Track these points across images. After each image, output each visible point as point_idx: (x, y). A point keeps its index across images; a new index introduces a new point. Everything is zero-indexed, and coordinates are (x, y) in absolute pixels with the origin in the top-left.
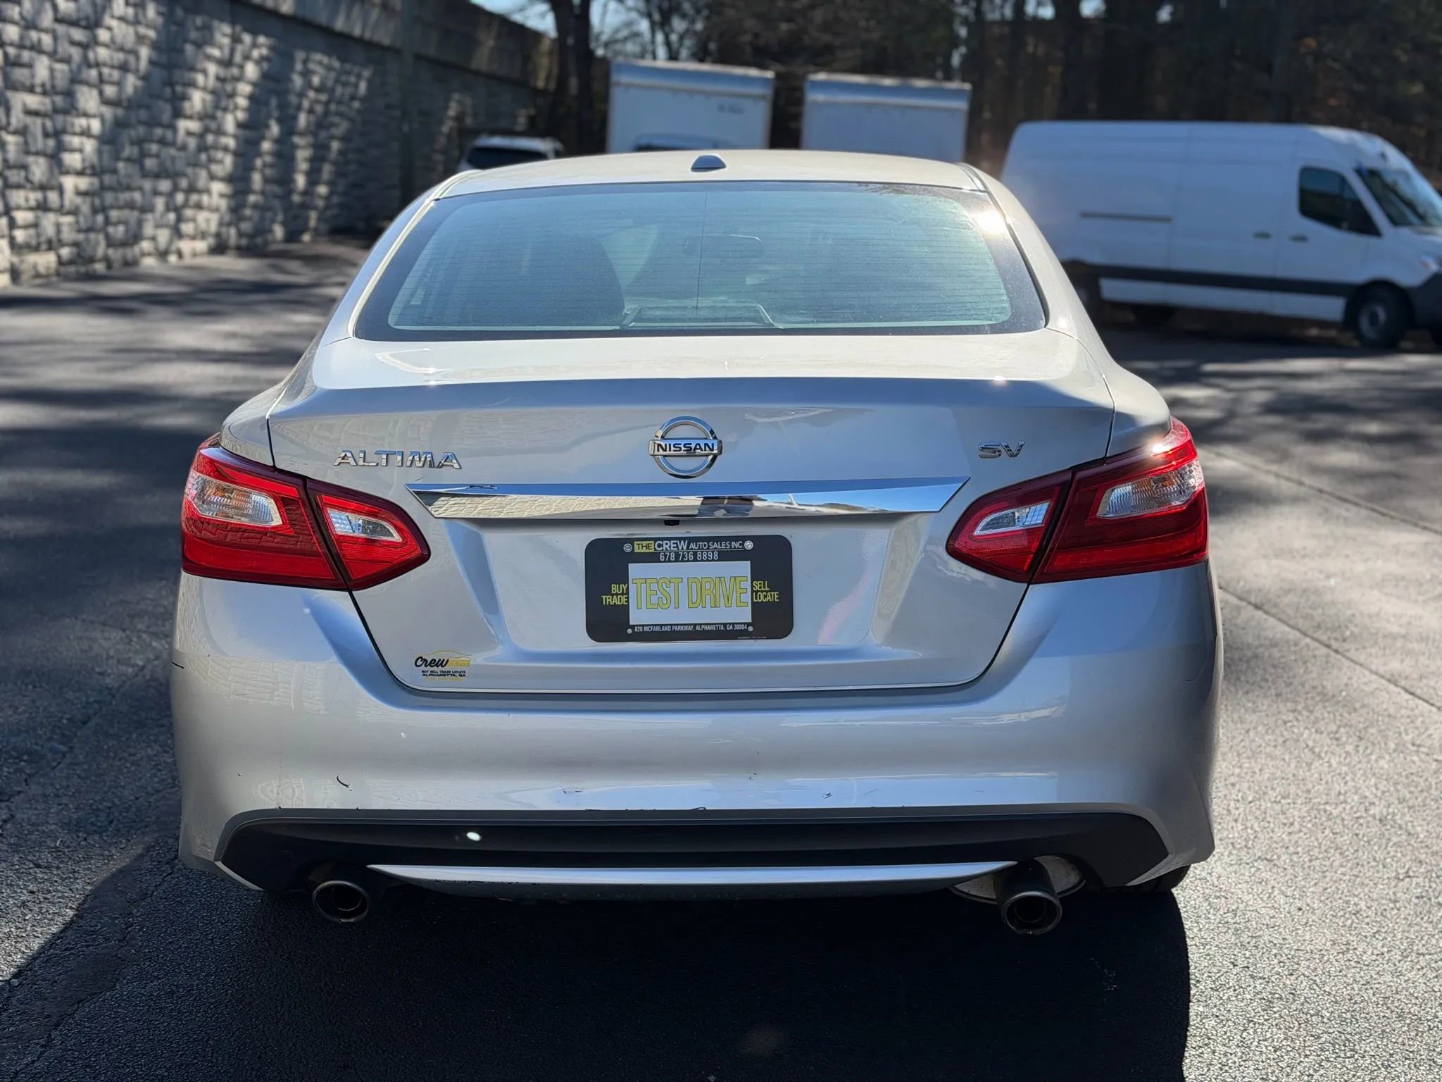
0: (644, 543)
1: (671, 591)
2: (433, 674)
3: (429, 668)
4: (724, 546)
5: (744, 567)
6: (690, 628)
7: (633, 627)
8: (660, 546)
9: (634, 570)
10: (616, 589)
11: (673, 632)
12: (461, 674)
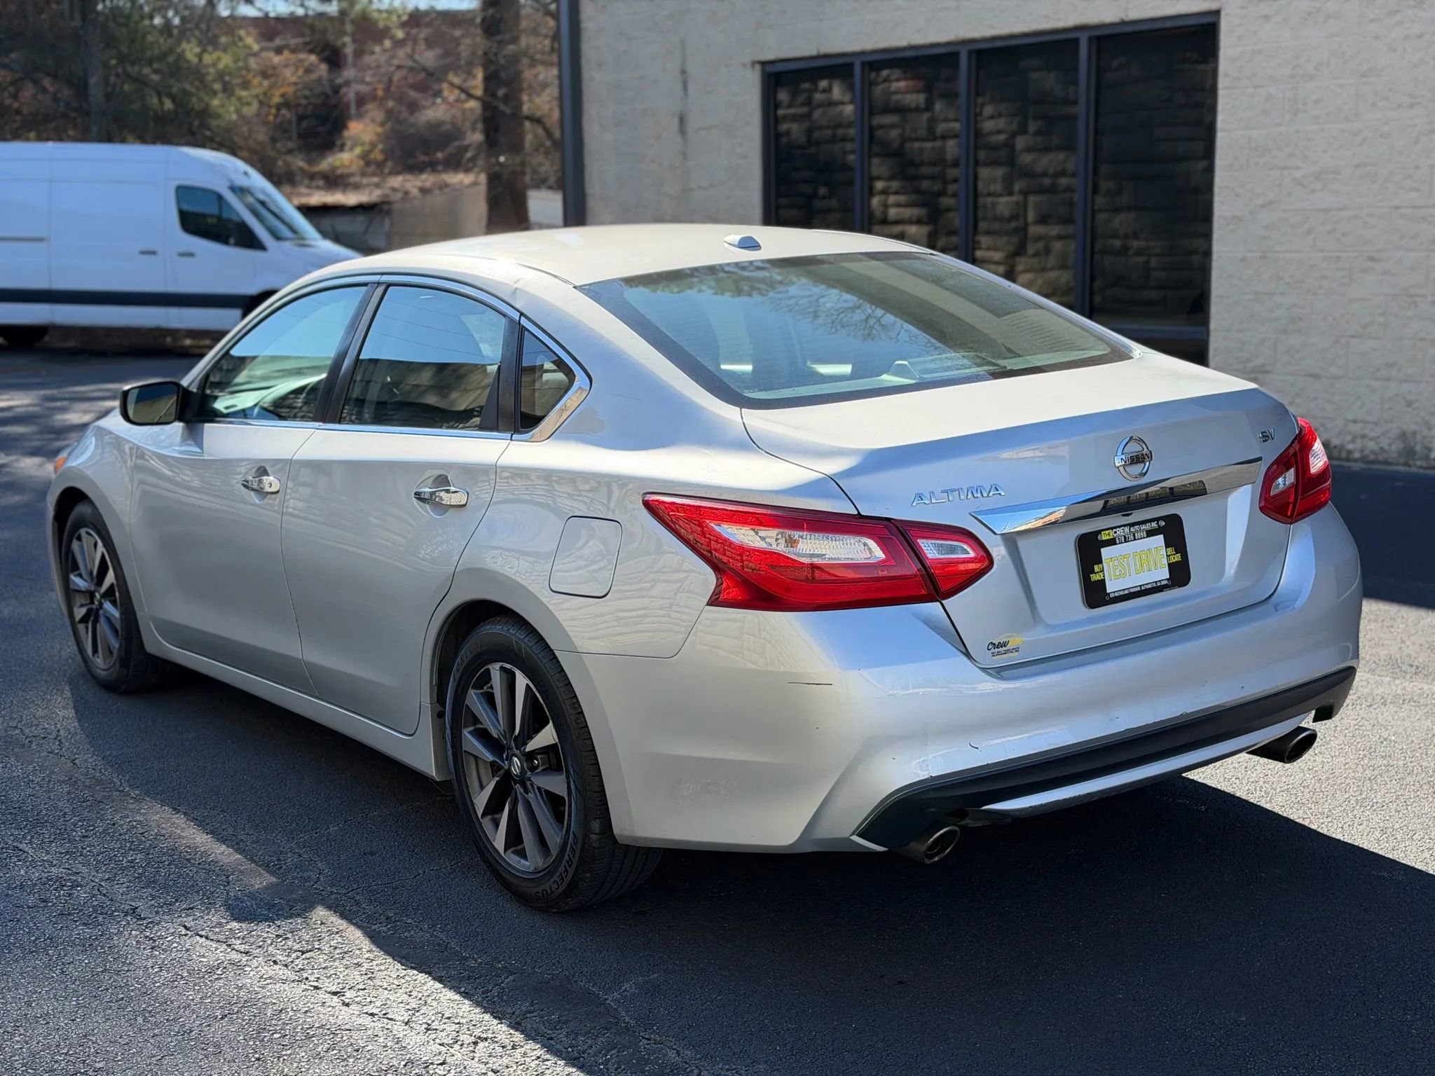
0: (1107, 532)
1: (1125, 564)
2: (999, 654)
3: (997, 650)
4: (1147, 527)
5: (1160, 539)
6: (1138, 589)
7: (1109, 594)
8: (1115, 532)
9: (1105, 551)
10: (1096, 568)
11: (1130, 593)
12: (1017, 650)
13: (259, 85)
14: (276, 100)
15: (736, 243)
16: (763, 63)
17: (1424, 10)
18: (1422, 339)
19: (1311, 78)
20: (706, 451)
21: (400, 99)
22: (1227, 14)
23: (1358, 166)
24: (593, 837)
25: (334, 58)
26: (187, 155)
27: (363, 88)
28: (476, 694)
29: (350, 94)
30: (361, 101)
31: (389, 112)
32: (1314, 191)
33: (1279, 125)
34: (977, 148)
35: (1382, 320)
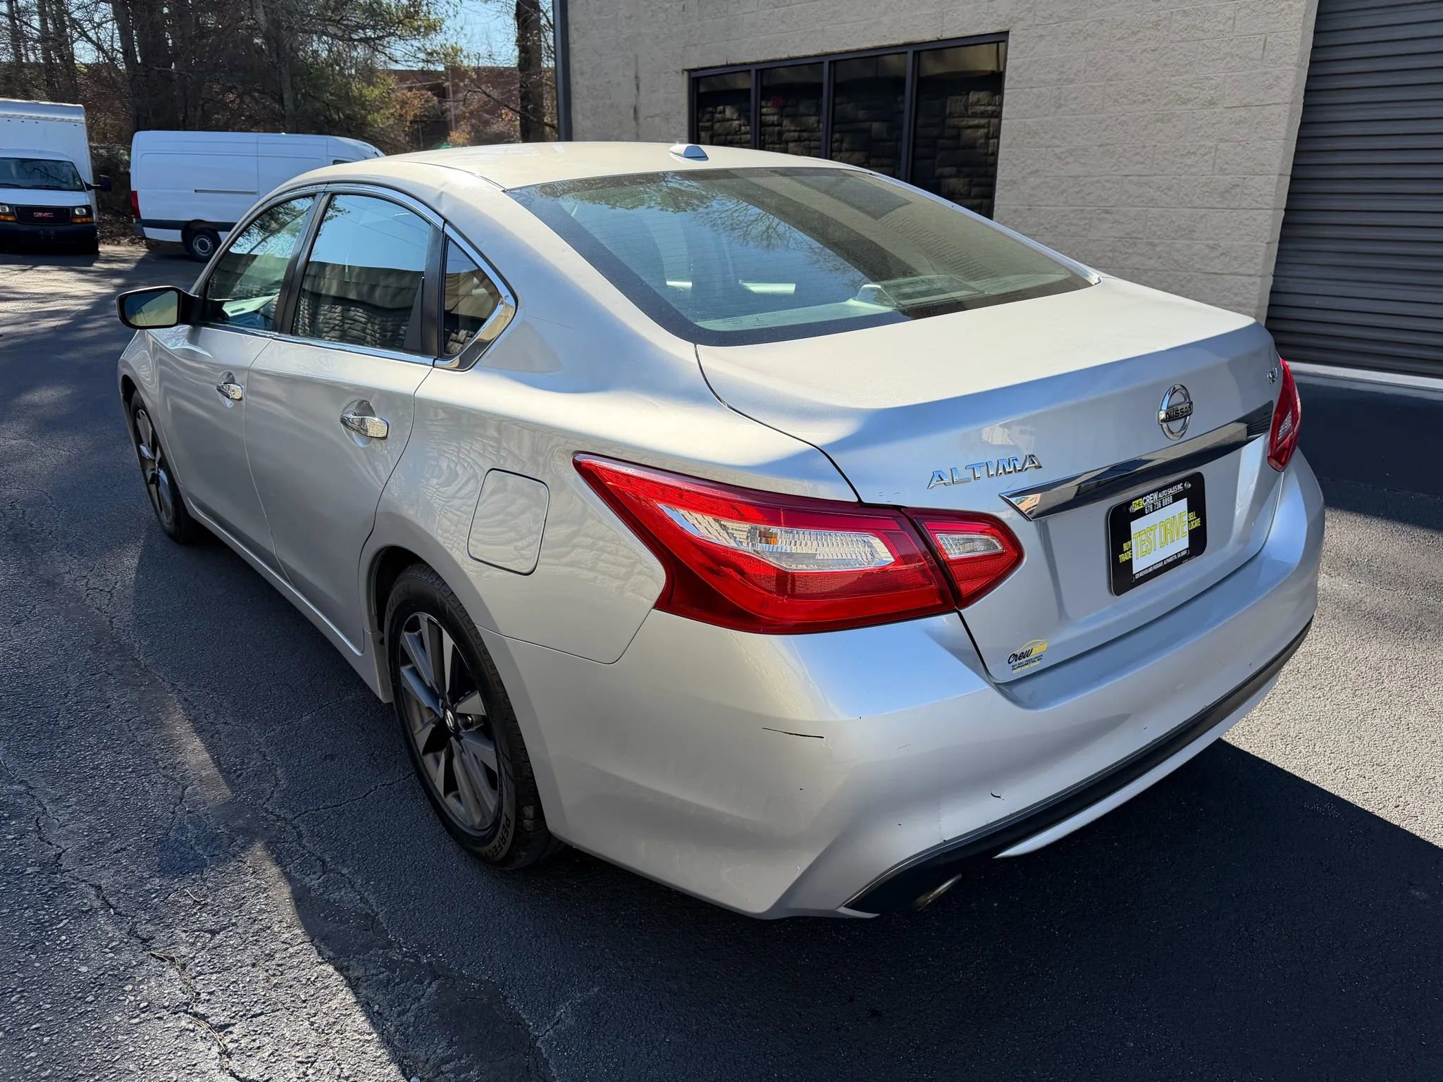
0: (1137, 501)
1: (1152, 537)
2: (1020, 666)
3: (1018, 662)
4: (1171, 491)
5: (1184, 503)
6: (1161, 565)
7: (1135, 575)
8: (1145, 501)
9: (1134, 525)
10: (1125, 547)
11: (1155, 570)
12: (1039, 658)
13: (395, 109)
14: (410, 118)
15: (682, 153)
16: (690, 71)
17: (1158, 30)
18: (1138, 269)
19: (1072, 81)
20: (651, 400)
21: (480, 118)
22: (1013, 34)
23: (1101, 146)
24: (527, 822)
25: (441, 93)
26: (342, 143)
27: (458, 112)
28: (408, 636)
29: (451, 115)
30: (458, 119)
31: (473, 126)
32: (1068, 163)
33: (1046, 115)
34: (833, 132)
35: (1110, 254)
